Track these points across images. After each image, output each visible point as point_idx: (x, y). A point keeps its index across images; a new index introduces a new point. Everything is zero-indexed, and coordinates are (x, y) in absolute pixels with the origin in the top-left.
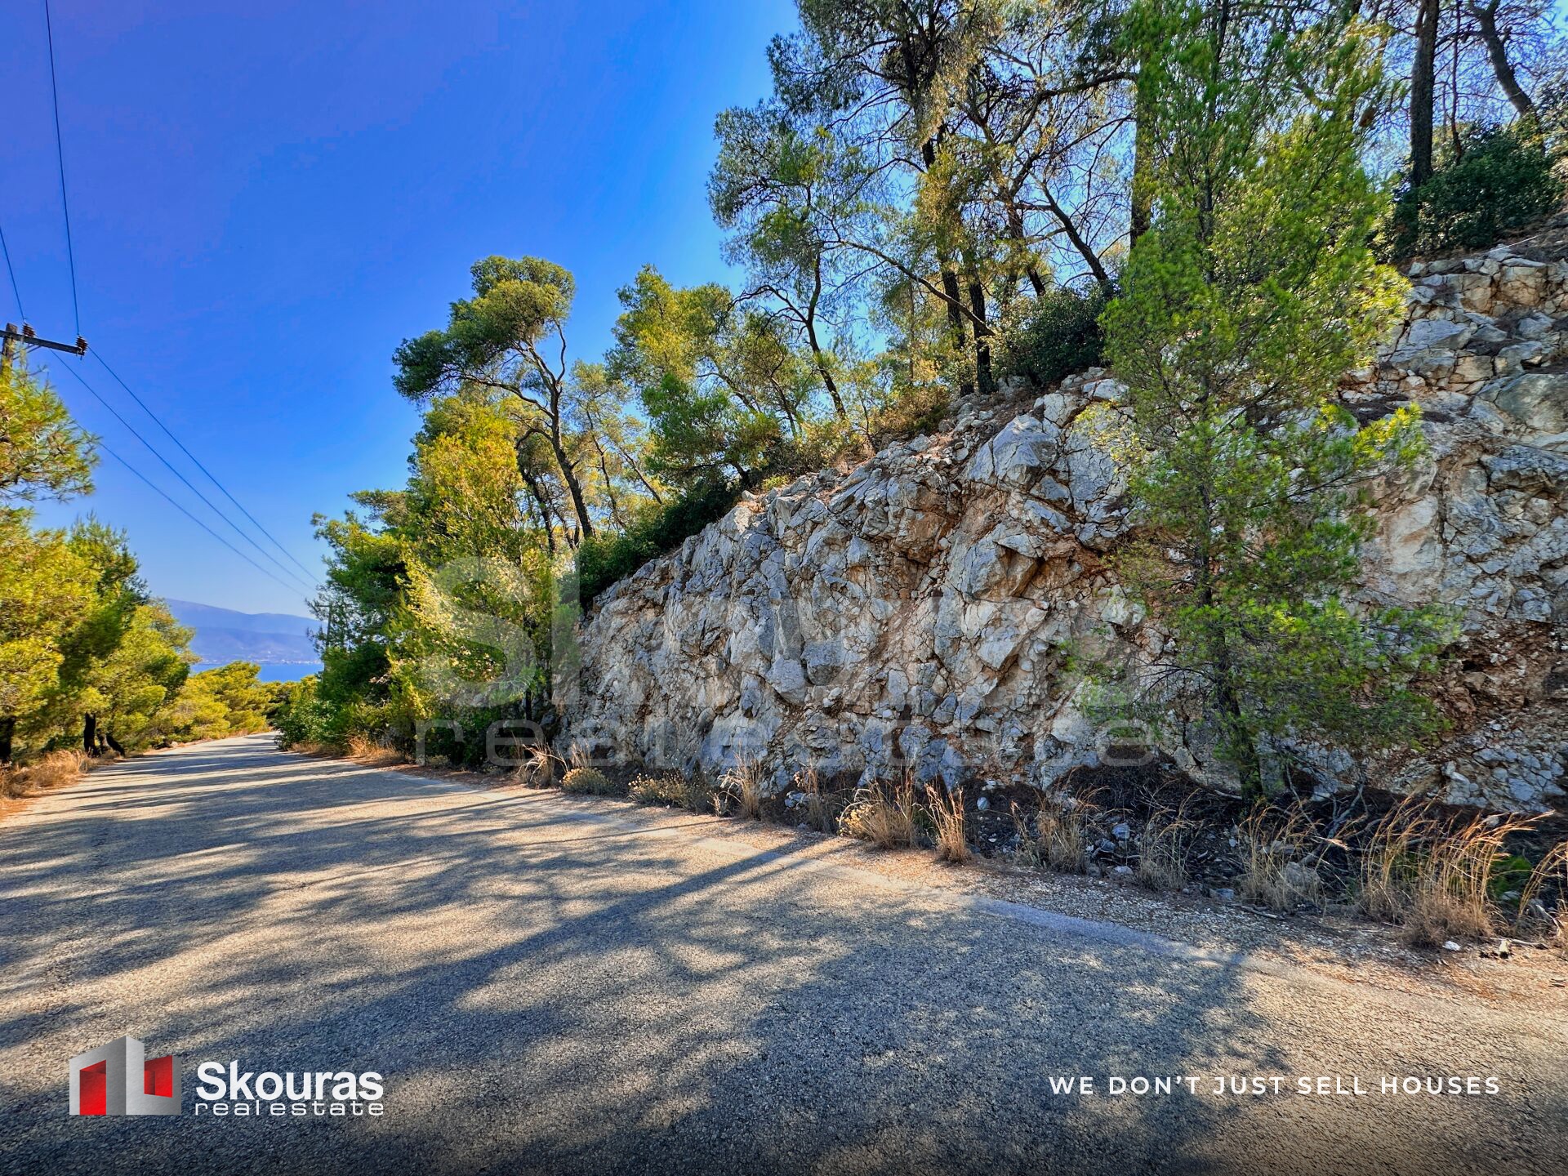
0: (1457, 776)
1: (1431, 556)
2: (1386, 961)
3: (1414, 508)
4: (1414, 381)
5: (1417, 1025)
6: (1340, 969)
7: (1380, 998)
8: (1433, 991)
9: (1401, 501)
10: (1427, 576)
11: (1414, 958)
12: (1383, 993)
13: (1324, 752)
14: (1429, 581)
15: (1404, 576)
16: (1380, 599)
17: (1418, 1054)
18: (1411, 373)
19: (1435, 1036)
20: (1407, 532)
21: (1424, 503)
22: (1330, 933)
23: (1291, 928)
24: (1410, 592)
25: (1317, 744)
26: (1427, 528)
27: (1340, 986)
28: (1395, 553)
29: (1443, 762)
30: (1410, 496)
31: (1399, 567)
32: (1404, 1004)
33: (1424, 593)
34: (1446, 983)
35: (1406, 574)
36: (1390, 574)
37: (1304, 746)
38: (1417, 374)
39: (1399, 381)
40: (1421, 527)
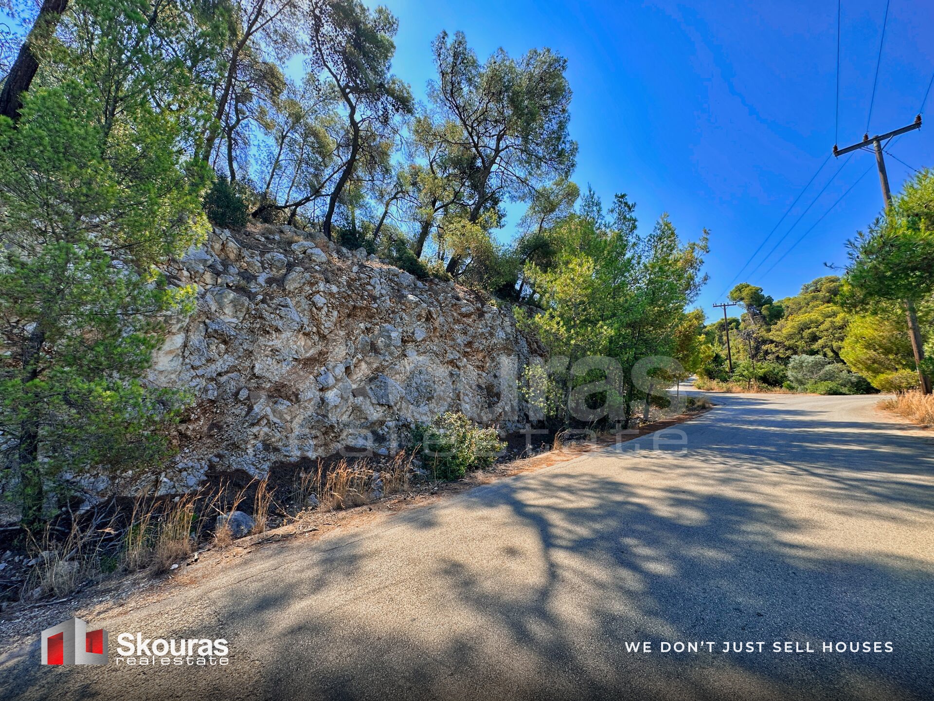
0: (165, 480)
1: (177, 363)
4: (185, 273)
9: (169, 332)
11: (156, 582)
12: (145, 610)
13: (92, 480)
14: (173, 376)
15: (161, 372)
18: (185, 269)
19: (176, 616)
20: (168, 349)
21: (179, 336)
24: (163, 382)
26: (178, 349)
28: (160, 359)
29: (160, 473)
30: (174, 331)
31: (160, 367)
32: (156, 609)
33: (169, 382)
34: (174, 587)
36: (155, 370)
38: (188, 270)
39: (178, 270)
40: (175, 348)
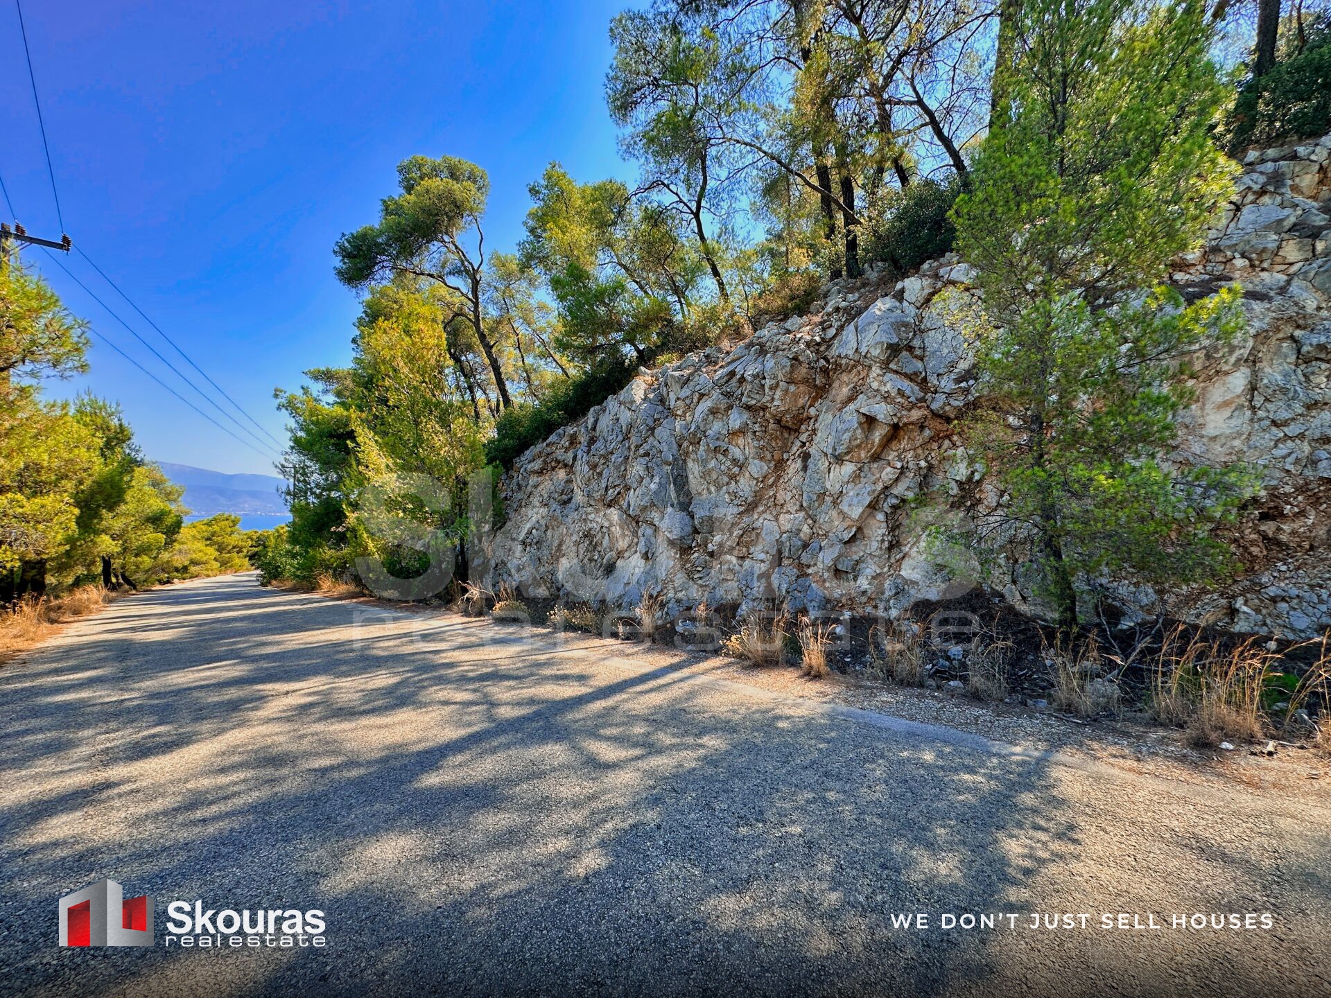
0: (1245, 609)
1: (1240, 421)
2: (1170, 757)
3: (1230, 378)
4: (1240, 262)
5: (1191, 807)
6: (1131, 763)
7: (1162, 786)
8: (1208, 781)
9: (1217, 372)
10: (1234, 438)
11: (1193, 755)
12: (1166, 783)
13: (1132, 589)
14: (1237, 443)
15: (1214, 439)
16: (1191, 459)
17: (1191, 830)
18: (1237, 255)
19: (1206, 816)
20: (1220, 400)
21: (1238, 374)
22: (1127, 735)
23: (1093, 731)
24: (1219, 453)
25: (1126, 582)
26: (1238, 397)
27: (1130, 777)
28: (1208, 419)
29: (1234, 597)
30: (1226, 368)
31: (1210, 430)
32: (1183, 790)
33: (1231, 454)
34: (1219, 775)
35: (1216, 437)
36: (1202, 437)
37: (1116, 584)
38: (1243, 256)
39: (1225, 263)
40: (1233, 395)
